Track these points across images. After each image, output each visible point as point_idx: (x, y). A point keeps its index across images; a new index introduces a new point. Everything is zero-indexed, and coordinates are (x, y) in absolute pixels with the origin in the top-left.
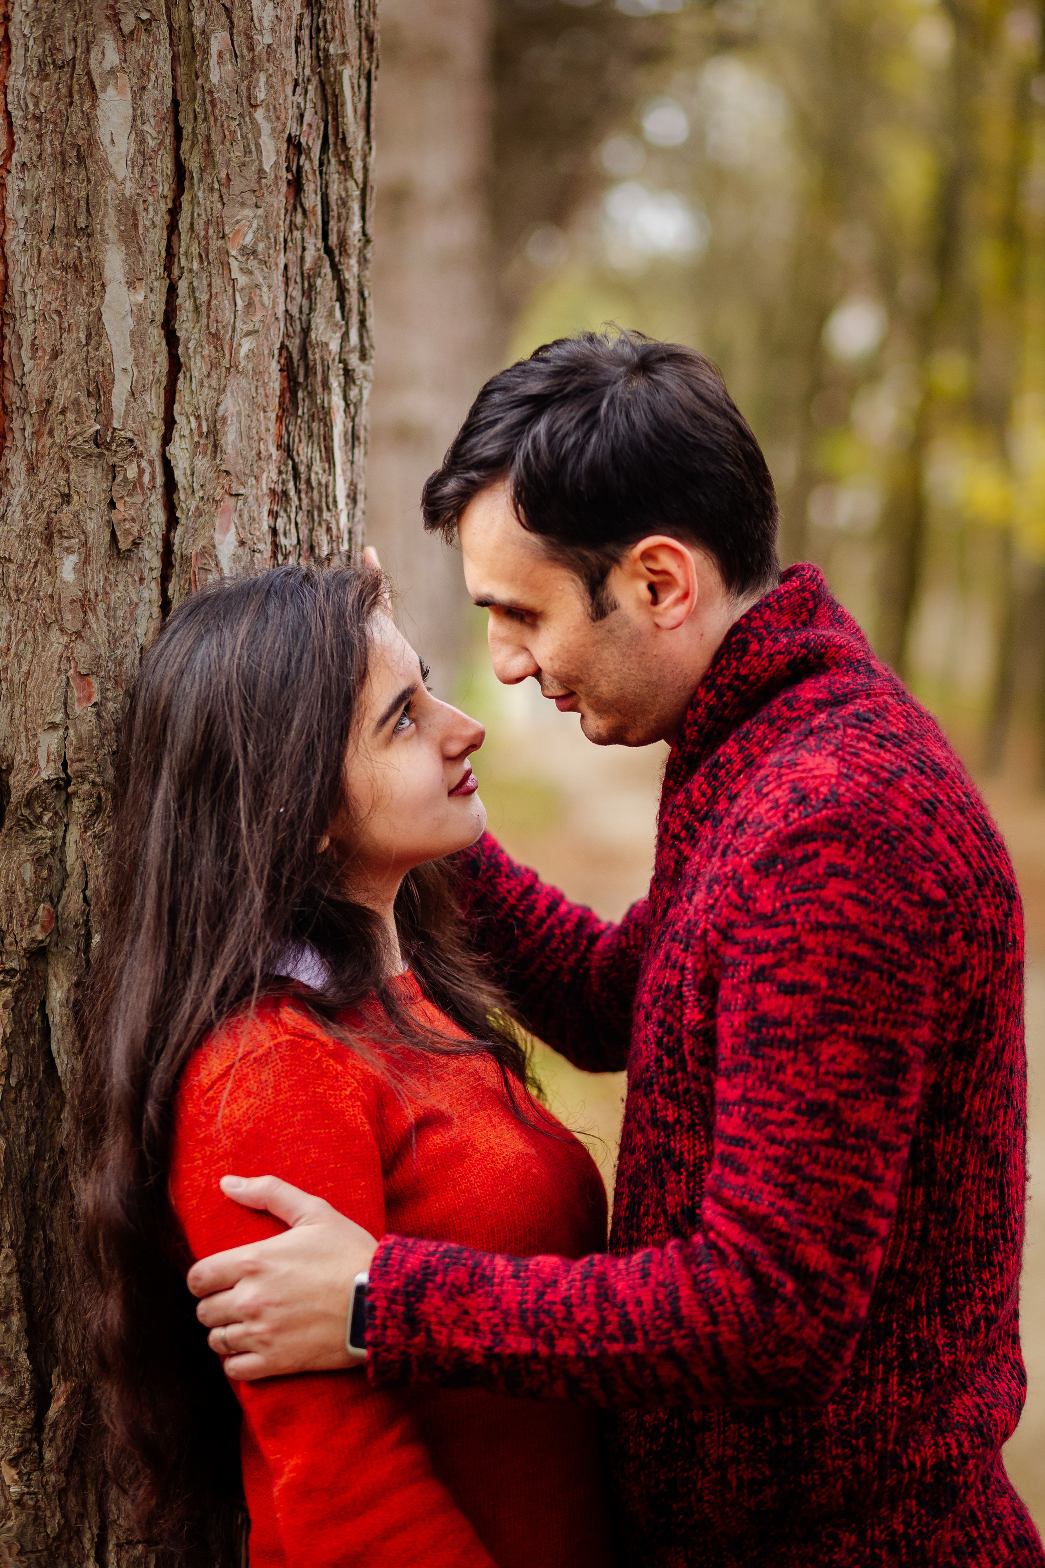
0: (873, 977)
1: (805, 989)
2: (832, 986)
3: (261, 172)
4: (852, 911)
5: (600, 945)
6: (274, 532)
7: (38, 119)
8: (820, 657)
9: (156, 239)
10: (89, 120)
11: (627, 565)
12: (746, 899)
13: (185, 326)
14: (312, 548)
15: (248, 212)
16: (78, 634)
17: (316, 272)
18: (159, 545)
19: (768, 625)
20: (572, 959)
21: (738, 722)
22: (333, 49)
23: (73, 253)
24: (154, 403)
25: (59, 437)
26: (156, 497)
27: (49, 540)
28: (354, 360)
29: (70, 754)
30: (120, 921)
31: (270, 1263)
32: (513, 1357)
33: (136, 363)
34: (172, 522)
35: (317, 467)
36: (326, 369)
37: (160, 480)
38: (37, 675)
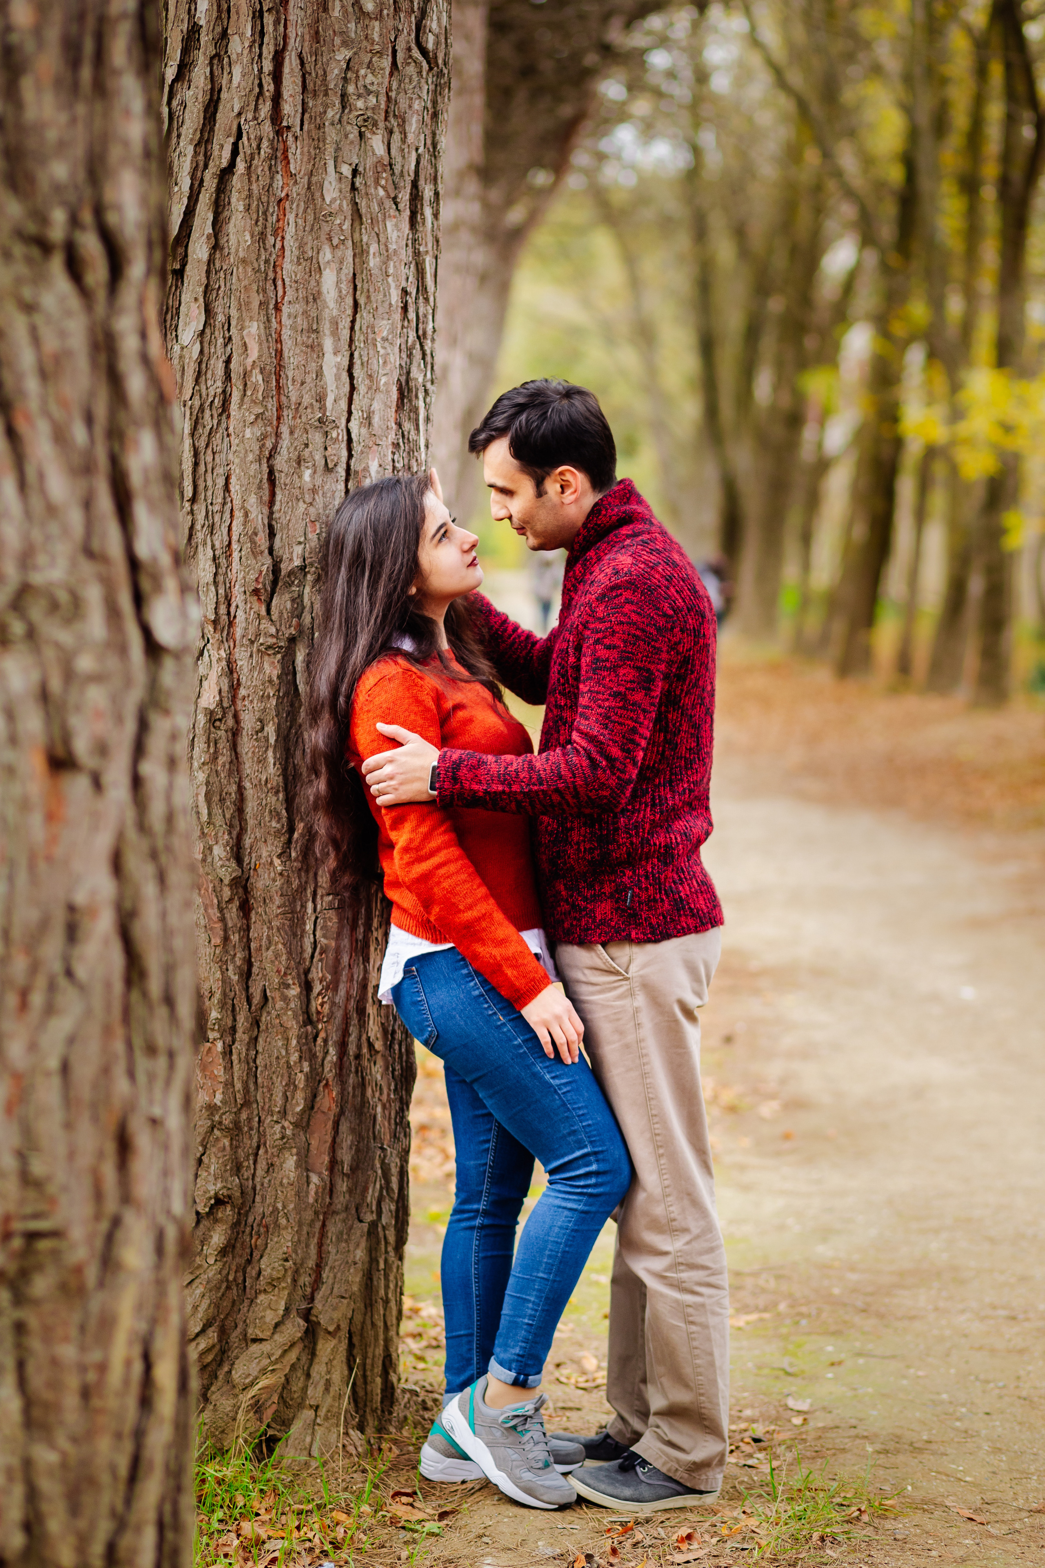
0: (642, 643)
1: (615, 647)
2: (625, 646)
3: (390, 304)
4: (634, 617)
5: (538, 646)
6: (393, 461)
7: (296, 282)
8: (630, 517)
9: (345, 334)
10: (318, 283)
11: (553, 477)
12: (593, 612)
13: (357, 372)
14: (409, 468)
15: (385, 322)
16: (311, 504)
17: (413, 347)
18: (345, 466)
19: (610, 503)
20: (524, 653)
21: (596, 543)
22: (422, 249)
23: (311, 340)
24: (344, 405)
25: (304, 419)
26: (344, 445)
27: (299, 463)
28: (429, 385)
29: (307, 555)
30: (326, 628)
31: (398, 758)
32: (495, 792)
33: (337, 388)
34: (350, 456)
35: (413, 432)
36: (417, 390)
37: (345, 438)
38: (293, 521)
